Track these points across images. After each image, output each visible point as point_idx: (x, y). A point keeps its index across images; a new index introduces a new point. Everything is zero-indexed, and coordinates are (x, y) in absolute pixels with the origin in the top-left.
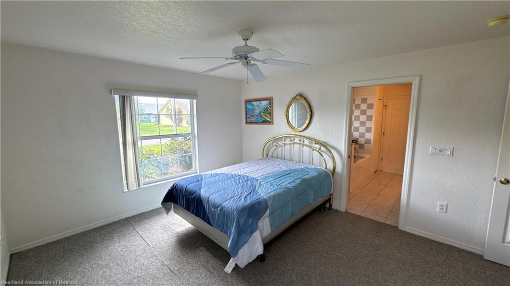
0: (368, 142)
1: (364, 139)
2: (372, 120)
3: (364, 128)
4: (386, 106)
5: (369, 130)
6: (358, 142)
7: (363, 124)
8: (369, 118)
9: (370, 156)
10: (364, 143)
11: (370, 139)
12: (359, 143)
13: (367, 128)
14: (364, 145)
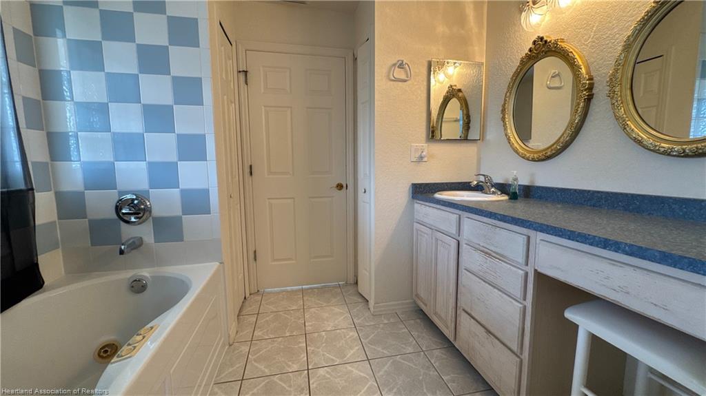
0: (196, 203)
1: (175, 192)
2: (200, 102)
3: (169, 140)
4: (246, 72)
5: (192, 148)
6: (148, 210)
7: (159, 118)
8: (188, 90)
9: (213, 266)
10: (178, 212)
11: (206, 192)
12: (156, 212)
13: (181, 138)
14: (180, 218)
